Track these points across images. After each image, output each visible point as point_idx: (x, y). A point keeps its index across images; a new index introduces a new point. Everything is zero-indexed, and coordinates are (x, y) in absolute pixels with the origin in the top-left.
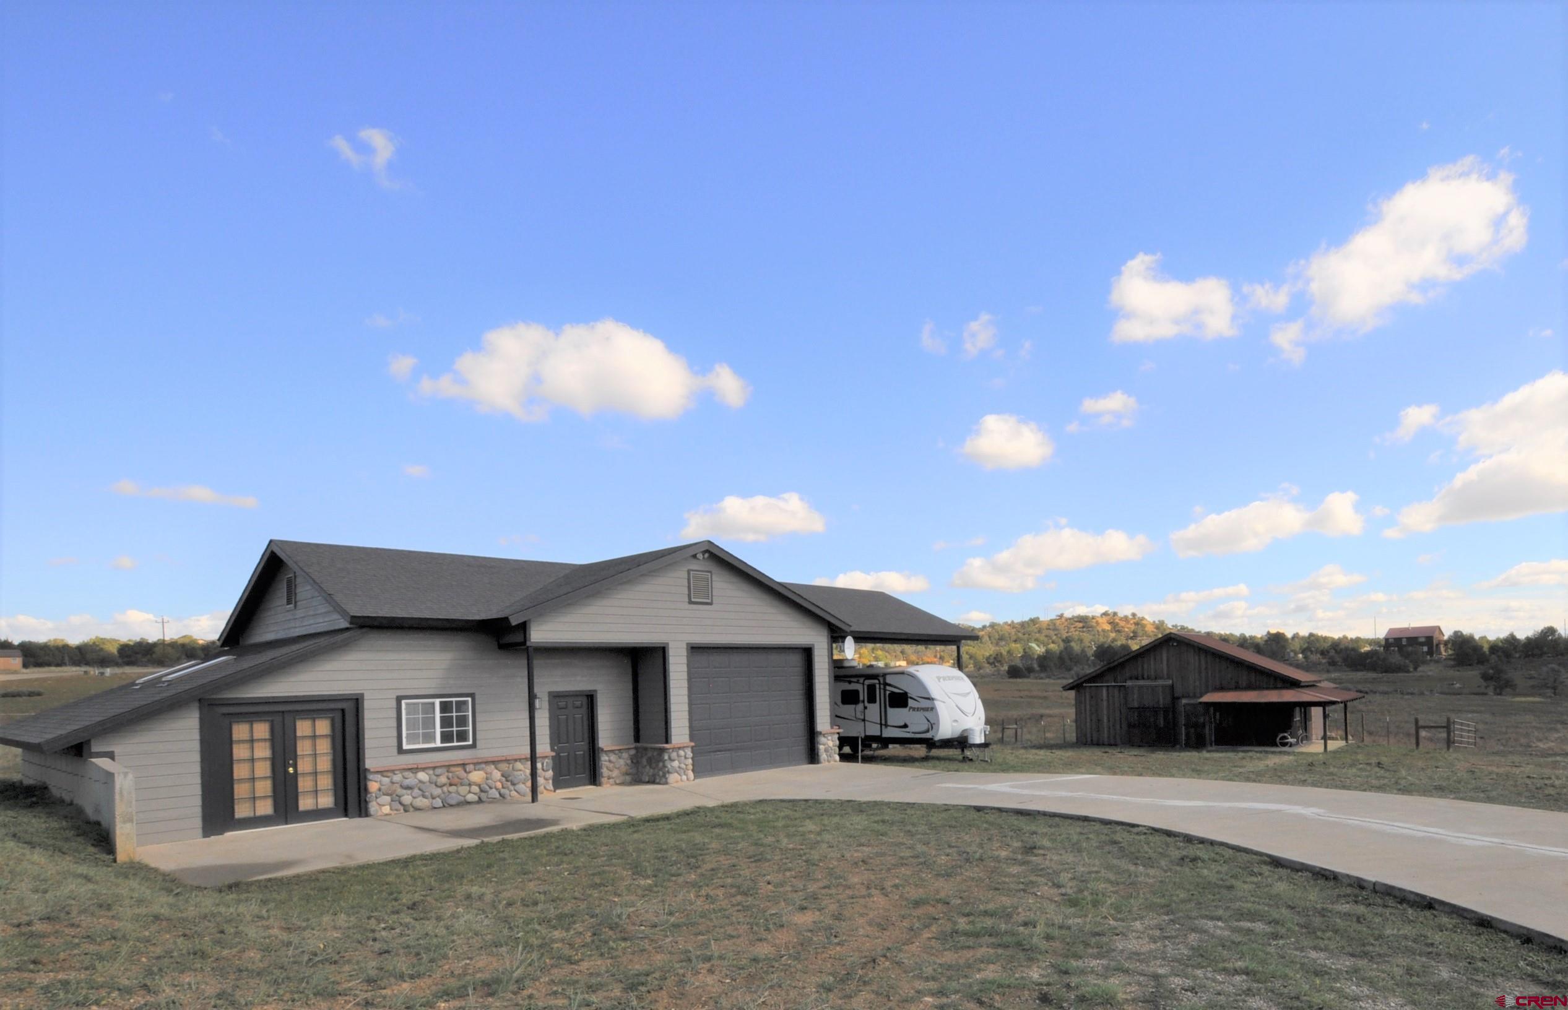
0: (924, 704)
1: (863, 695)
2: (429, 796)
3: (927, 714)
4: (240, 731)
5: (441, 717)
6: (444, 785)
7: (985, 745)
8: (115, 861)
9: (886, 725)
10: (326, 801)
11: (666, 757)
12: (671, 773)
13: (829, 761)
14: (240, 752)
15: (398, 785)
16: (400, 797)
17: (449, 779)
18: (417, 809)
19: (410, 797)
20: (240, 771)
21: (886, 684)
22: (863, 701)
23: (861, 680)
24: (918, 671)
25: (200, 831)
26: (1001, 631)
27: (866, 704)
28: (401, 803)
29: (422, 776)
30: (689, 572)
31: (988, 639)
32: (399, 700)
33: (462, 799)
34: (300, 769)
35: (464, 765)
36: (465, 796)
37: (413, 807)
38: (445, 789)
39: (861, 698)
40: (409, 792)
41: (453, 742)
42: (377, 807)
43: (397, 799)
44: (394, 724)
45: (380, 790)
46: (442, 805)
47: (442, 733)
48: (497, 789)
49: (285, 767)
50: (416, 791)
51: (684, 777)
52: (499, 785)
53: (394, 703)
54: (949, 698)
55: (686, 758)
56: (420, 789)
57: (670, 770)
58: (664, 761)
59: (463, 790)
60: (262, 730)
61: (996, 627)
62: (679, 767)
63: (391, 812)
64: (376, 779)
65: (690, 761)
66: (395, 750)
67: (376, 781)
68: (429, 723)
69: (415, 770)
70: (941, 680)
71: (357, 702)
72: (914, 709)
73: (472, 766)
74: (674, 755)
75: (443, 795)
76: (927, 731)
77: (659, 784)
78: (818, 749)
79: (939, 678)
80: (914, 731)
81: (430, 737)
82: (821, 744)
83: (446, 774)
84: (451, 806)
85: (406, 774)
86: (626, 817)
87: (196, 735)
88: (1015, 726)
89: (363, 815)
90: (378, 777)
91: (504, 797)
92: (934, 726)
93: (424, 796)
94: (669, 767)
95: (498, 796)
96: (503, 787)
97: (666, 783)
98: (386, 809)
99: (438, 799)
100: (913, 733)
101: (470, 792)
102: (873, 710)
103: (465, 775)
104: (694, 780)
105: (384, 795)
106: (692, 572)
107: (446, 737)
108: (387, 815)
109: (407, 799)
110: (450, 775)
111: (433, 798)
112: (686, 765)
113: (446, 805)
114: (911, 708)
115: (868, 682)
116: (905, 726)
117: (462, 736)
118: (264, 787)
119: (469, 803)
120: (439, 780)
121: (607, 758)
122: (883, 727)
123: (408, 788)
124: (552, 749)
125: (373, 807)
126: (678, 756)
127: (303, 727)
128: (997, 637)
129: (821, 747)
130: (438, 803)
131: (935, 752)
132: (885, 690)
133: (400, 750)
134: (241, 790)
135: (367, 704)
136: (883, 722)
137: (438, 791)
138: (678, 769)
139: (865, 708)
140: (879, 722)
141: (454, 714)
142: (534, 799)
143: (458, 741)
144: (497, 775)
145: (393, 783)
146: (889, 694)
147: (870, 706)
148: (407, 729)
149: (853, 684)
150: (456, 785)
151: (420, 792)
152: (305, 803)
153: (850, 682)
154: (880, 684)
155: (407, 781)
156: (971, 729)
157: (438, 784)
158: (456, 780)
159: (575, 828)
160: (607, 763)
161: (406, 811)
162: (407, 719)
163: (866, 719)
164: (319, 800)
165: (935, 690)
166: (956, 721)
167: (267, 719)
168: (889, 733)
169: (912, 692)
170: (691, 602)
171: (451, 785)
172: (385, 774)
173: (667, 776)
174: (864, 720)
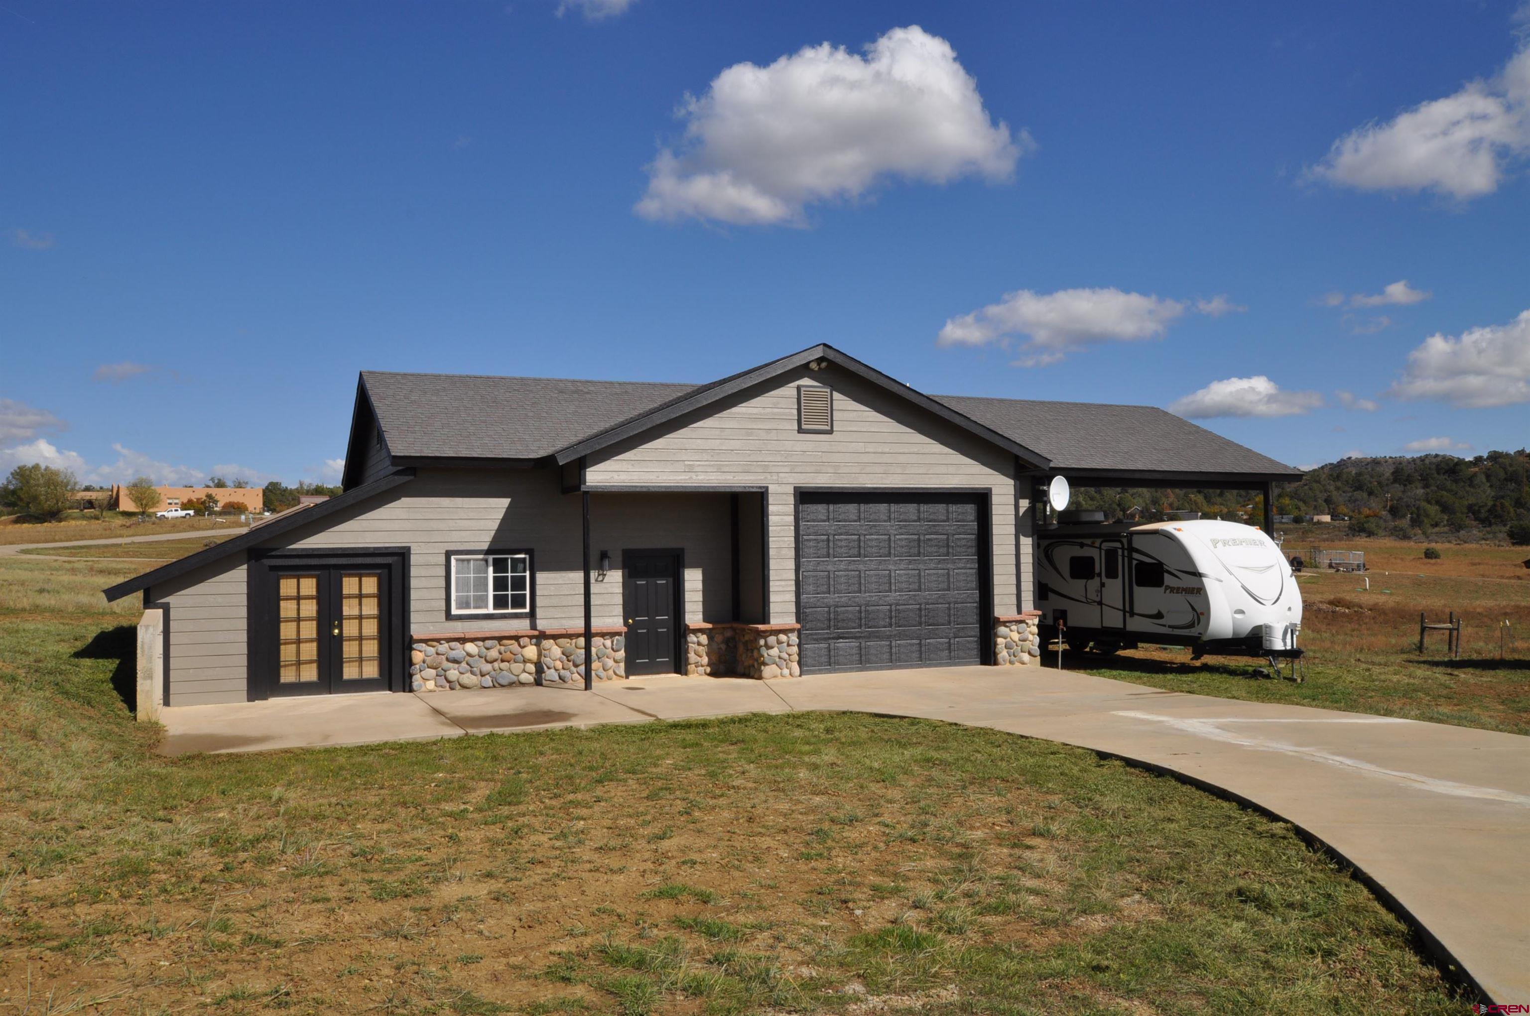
0: (1188, 581)
1: (1100, 565)
2: (478, 673)
3: (1192, 598)
4: (287, 586)
5: (494, 577)
6: (496, 660)
7: (1292, 655)
8: (135, 718)
9: (1132, 614)
10: (371, 671)
11: (762, 642)
12: (767, 664)
13: (1011, 662)
14: (287, 609)
15: (444, 657)
16: (445, 671)
17: (501, 653)
18: (464, 687)
19: (456, 672)
20: (287, 631)
21: (1132, 549)
22: (1100, 575)
23: (1098, 542)
24: (1179, 530)
25: (244, 694)
26: (1511, 465)
27: (1104, 579)
28: (446, 679)
29: (470, 647)
30: (799, 388)
31: (1484, 480)
32: (448, 554)
33: (515, 678)
34: (346, 633)
35: (516, 638)
36: (518, 676)
37: (460, 685)
38: (496, 665)
39: (1097, 570)
40: (456, 666)
41: (508, 608)
42: (421, 681)
43: (442, 674)
44: (442, 583)
45: (424, 662)
46: (491, 684)
47: (495, 596)
48: (556, 670)
49: (331, 627)
50: (464, 665)
51: (786, 672)
52: (559, 665)
53: (442, 559)
54: (1231, 573)
55: (789, 645)
56: (468, 664)
57: (767, 661)
58: (758, 649)
59: (517, 667)
60: (309, 586)
61: (1501, 460)
62: (780, 657)
63: (436, 689)
64: (420, 648)
65: (795, 649)
66: (443, 615)
67: (420, 651)
68: (481, 584)
69: (463, 640)
70: (1220, 545)
71: (402, 555)
72: (1172, 590)
73: (527, 640)
74: (772, 640)
75: (493, 673)
76: (1191, 625)
77: (752, 677)
78: (995, 644)
79: (1215, 543)
80: (1171, 624)
81: (481, 601)
82: (999, 637)
83: (498, 647)
84: (502, 686)
85: (453, 644)
86: (652, 719)
87: (243, 588)
88: (1449, 625)
89: (407, 688)
90: (423, 646)
91: (564, 681)
92: (1201, 617)
93: (472, 673)
94: (766, 655)
95: (557, 678)
96: (563, 668)
97: (760, 678)
98: (431, 685)
99: (487, 677)
100: (1170, 627)
101: (524, 671)
102: (1114, 589)
103: (520, 649)
104: (800, 676)
105: (429, 667)
106: (803, 389)
107: (500, 602)
108: (431, 691)
109: (453, 674)
110: (502, 648)
111: (482, 675)
112: (789, 655)
113: (497, 685)
114: (1167, 587)
115: (1106, 545)
116: (1159, 615)
117: (518, 602)
118: (310, 651)
119: (522, 684)
120: (489, 654)
121: (695, 639)
122: (1127, 615)
123: (456, 661)
124: (626, 623)
125: (417, 681)
126: (779, 642)
127: (350, 585)
128: (1502, 475)
129: (1000, 640)
130: (487, 681)
131: (1209, 659)
132: (1131, 559)
133: (449, 616)
134: (287, 653)
135: (414, 559)
136: (1127, 609)
137: (487, 667)
138: (777, 660)
139: (1103, 585)
140: (1121, 608)
141: (510, 574)
142: (588, 686)
143: (513, 607)
144: (556, 651)
145: (437, 654)
146: (1136, 565)
147: (1108, 582)
148: (457, 591)
149: (1085, 548)
150: (508, 662)
151: (468, 667)
152: (350, 672)
153: (1082, 545)
154: (1123, 548)
155: (454, 652)
156: (1268, 627)
157: (488, 658)
158: (508, 655)
159: (583, 727)
160: (695, 646)
161: (452, 689)
162: (457, 578)
163: (1104, 602)
164: (364, 669)
165: (1203, 560)
166: (1241, 612)
167: (313, 573)
168: (1136, 625)
169: (1170, 563)
170: (800, 430)
171: (502, 661)
172: (430, 643)
173: (763, 667)
174: (1100, 603)
